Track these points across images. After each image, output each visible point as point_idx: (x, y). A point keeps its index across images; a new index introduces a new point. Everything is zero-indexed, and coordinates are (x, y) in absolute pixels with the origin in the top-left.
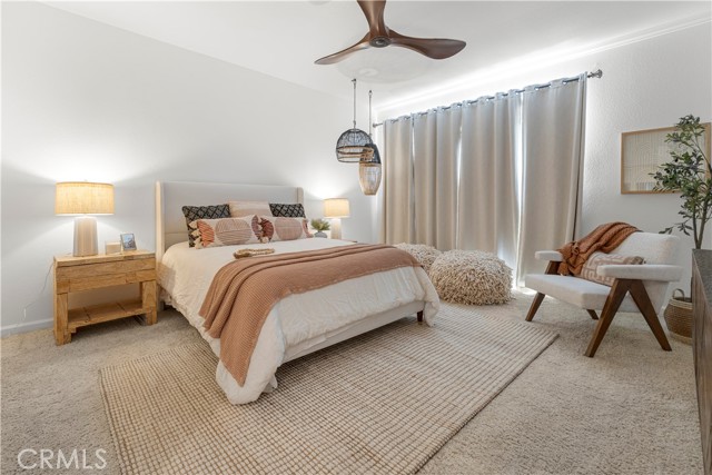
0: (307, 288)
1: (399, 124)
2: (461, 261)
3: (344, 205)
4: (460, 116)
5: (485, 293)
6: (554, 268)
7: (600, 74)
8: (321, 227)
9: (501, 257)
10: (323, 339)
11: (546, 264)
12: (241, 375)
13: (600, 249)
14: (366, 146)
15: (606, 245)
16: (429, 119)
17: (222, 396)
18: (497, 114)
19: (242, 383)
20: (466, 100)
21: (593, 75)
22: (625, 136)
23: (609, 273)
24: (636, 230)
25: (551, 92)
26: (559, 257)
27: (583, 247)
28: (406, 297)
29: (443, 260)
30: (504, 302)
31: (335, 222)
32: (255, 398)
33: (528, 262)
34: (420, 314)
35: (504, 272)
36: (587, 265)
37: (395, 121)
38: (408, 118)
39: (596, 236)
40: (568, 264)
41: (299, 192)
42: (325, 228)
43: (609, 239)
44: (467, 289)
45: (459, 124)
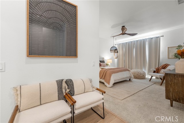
0: (115, 73)
1: (121, 45)
2: (136, 71)
3: (111, 61)
4: (134, 43)
5: (141, 77)
6: (154, 72)
7: (163, 36)
8: (107, 65)
9: (143, 70)
10: (117, 81)
11: (153, 71)
12: (109, 83)
13: (163, 68)
14: (115, 49)
15: (164, 68)
16: (128, 44)
17: (106, 86)
18: (142, 43)
19: (109, 85)
20: (136, 40)
21: (162, 36)
22: (168, 48)
23: (164, 72)
24: (170, 65)
25: (153, 39)
26: (155, 70)
27: (160, 68)
28: (128, 76)
29: (132, 71)
30: (145, 79)
31: (109, 64)
32: (111, 86)
33: (149, 71)
34: (130, 79)
35: (144, 73)
36: (161, 71)
37: (120, 44)
38: (123, 43)
39: (162, 66)
40: (157, 71)
41: (103, 58)
42: (108, 65)
43: (165, 67)
44: (137, 76)
45: (134, 45)
